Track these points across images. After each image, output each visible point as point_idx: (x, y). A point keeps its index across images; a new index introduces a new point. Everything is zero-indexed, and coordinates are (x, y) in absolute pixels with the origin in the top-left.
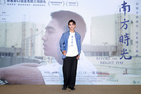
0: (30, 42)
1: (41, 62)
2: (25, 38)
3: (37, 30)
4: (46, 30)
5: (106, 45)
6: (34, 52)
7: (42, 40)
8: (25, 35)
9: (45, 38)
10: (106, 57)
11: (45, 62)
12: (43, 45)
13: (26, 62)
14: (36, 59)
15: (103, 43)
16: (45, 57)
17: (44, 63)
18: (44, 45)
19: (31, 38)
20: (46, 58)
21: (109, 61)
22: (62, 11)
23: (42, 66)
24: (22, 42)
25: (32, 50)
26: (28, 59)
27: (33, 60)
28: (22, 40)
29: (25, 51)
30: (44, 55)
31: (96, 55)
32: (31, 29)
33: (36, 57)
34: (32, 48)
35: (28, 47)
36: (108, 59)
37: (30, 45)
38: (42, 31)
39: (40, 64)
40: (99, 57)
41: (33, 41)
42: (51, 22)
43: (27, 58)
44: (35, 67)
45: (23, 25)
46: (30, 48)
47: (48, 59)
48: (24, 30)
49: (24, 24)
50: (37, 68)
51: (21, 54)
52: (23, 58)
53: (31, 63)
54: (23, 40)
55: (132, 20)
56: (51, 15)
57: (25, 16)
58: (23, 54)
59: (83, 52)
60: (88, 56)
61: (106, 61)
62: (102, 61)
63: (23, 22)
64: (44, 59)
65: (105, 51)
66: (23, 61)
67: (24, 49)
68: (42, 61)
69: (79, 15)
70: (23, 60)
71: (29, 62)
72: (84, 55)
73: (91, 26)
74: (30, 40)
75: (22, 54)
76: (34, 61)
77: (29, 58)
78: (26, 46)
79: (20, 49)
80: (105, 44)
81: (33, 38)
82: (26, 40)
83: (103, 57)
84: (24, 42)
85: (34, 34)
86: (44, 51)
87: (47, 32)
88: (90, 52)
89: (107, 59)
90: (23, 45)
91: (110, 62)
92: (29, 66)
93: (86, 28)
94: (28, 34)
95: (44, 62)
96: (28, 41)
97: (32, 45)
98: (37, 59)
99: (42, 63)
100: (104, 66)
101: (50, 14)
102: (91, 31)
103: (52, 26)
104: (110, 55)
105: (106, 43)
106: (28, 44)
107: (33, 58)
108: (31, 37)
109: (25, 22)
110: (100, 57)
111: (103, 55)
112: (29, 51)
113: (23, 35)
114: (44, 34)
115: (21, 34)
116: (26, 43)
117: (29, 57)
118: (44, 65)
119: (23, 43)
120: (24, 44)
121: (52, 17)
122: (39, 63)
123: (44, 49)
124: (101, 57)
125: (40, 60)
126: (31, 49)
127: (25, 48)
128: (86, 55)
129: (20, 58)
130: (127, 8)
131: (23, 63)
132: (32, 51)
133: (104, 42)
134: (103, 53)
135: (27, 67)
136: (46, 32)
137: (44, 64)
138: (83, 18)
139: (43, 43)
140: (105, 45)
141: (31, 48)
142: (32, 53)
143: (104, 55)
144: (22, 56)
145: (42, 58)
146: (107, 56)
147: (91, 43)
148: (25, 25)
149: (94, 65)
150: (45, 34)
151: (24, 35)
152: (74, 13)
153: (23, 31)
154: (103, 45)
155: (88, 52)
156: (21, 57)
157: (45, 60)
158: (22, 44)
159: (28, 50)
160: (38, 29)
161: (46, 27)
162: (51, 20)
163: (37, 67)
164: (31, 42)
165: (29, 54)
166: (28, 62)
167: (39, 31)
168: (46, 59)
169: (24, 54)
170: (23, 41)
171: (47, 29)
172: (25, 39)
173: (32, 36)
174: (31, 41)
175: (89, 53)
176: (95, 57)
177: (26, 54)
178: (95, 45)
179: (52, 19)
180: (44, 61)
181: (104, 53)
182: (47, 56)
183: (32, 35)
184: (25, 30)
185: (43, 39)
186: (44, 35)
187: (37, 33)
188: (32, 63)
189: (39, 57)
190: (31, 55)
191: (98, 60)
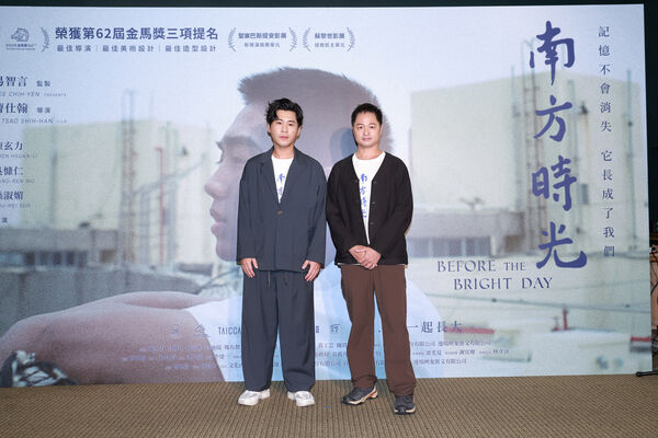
0: (154, 204)
1: (204, 287)
2: (137, 186)
3: (185, 152)
4: (220, 151)
5: (478, 207)
6: (173, 247)
7: (206, 195)
8: (133, 174)
9: (218, 186)
10: (476, 259)
12: (212, 215)
14: (181, 275)
15: (462, 200)
17: (215, 289)
18: (213, 213)
19: (161, 188)
21: (490, 275)
22: (287, 69)
23: (208, 305)
24: (123, 204)
25: (165, 237)
26: (147, 277)
27: (170, 277)
28: (123, 194)
29: (137, 243)
31: (438, 253)
32: (160, 150)
33: (183, 268)
34: (166, 229)
35: (147, 225)
36: (486, 266)
37: (154, 218)
38: (204, 157)
39: (200, 295)
40: (446, 260)
41: (166, 199)
42: (244, 118)
43: (146, 270)
44: (176, 311)
45: (125, 133)
46: (154, 229)
48: (128, 156)
49: (128, 127)
50: (188, 313)
51: (119, 256)
52: (128, 273)
54: (128, 197)
55: (583, 103)
56: (241, 90)
57: (132, 94)
58: (128, 256)
61: (480, 276)
62: (463, 275)
63: (124, 122)
64: (215, 274)
65: (473, 234)
66: (127, 284)
67: (132, 234)
69: (357, 85)
70: (128, 282)
73: (410, 132)
74: (155, 194)
75: (124, 257)
76: (176, 284)
77: (152, 272)
78: (137, 220)
79: (116, 233)
80: (472, 205)
81: (167, 188)
82: (138, 198)
83: (465, 259)
84: (131, 204)
85: (171, 171)
86: (214, 240)
88: (410, 240)
89: (480, 266)
90: (127, 216)
91: (496, 281)
93: (390, 141)
94: (147, 173)
95: (216, 285)
96: (148, 200)
97: (166, 217)
98: (187, 276)
99: (210, 291)
100: (471, 299)
103: (245, 133)
104: (494, 251)
105: (478, 200)
106: (147, 213)
107: (169, 272)
108: (160, 185)
109: (132, 122)
110: (450, 259)
111: (464, 251)
112: (154, 241)
113: (124, 175)
114: (215, 168)
115: (119, 172)
116: (137, 208)
117: (153, 268)
118: (217, 300)
119: (126, 209)
120: (132, 214)
121: (245, 99)
122: (197, 293)
123: (215, 230)
124: (456, 259)
125: (200, 280)
126: (162, 235)
127: (137, 230)
129: (115, 272)
130: (561, 50)
131: (127, 295)
132: (165, 242)
133: (470, 197)
134: (464, 245)
135: (146, 308)
136: (221, 161)
137: (216, 295)
140: (473, 209)
141: (162, 229)
142: (165, 252)
143: (470, 253)
144: (123, 265)
145: (206, 270)
146: (482, 254)
148: (133, 131)
150: (217, 167)
151: (128, 174)
152: (340, 77)
153: (124, 157)
154: (465, 208)
156: (119, 267)
158: (122, 215)
159: (146, 237)
160: (189, 149)
161: (220, 138)
162: (243, 109)
163: (187, 307)
164: (161, 203)
165: (154, 256)
167: (194, 157)
169: (133, 256)
170: (127, 201)
171: (224, 146)
172: (134, 194)
173: (165, 181)
174: (161, 198)
176: (432, 263)
177: (137, 254)
178: (431, 209)
179: (247, 104)
180: (217, 282)
181: (470, 242)
182: (227, 260)
183: (162, 174)
184: (133, 153)
185: (209, 190)
186: (215, 173)
187: (183, 164)
189: (195, 265)
190: (162, 260)
191: (442, 273)
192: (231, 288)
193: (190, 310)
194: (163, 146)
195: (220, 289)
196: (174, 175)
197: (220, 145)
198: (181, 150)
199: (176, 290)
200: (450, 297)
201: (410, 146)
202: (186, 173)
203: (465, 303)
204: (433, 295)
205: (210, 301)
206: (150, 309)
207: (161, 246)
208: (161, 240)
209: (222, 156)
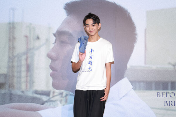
0: (23, 62)
1: (46, 102)
2: (15, 54)
3: (38, 38)
4: (55, 38)
6: (32, 82)
7: (48, 58)
8: (14, 48)
9: (53, 54)
10: (175, 92)
11: (54, 101)
13: (18, 102)
14: (35, 95)
15: (170, 63)
16: (54, 92)
17: (51, 103)
18: (51, 67)
19: (27, 55)
20: (55, 94)
23: (48, 110)
24: (9, 62)
25: (29, 78)
26: (20, 96)
28: (9, 57)
29: (15, 80)
30: (51, 88)
31: (157, 88)
32: (26, 37)
33: (36, 92)
34: (29, 74)
35: (20, 72)
37: (24, 69)
38: (47, 40)
39: (44, 105)
40: (161, 92)
41: (29, 60)
42: (66, 22)
43: (19, 93)
44: (33, 112)
45: (10, 28)
46: (24, 74)
47: (60, 96)
48: (12, 39)
49: (11, 26)
50: (38, 113)
51: (7, 86)
52: (11, 94)
53: (27, 103)
54: (11, 59)
56: (65, 9)
57: (13, 10)
58: (11, 86)
59: (131, 82)
60: (140, 89)
62: (169, 99)
63: (10, 23)
64: (51, 96)
65: (174, 80)
66: (11, 99)
67: (13, 76)
68: (49, 100)
69: (120, 7)
70: (11, 98)
71: (22, 102)
72: (132, 87)
73: (146, 30)
74: (24, 57)
75: (9, 87)
76: (33, 100)
77: (22, 94)
78: (16, 69)
79: (5, 76)
80: (174, 66)
81: (29, 55)
82: (16, 59)
83: (170, 91)
84: (12, 62)
85: (32, 47)
86: (51, 80)
87: (57, 42)
88: (144, 82)
90: (11, 67)
92: (22, 110)
93: (136, 34)
94: (20, 47)
95: (52, 101)
96: (21, 60)
97: (29, 68)
98: (38, 96)
99: (49, 103)
100: (172, 110)
101: (64, 7)
102: (145, 39)
103: (67, 29)
106: (20, 66)
107: (30, 94)
108: (26, 53)
109: (13, 23)
110: (163, 91)
111: (169, 88)
112: (23, 80)
113: (10, 48)
114: (52, 46)
115: (7, 47)
116: (15, 64)
117: (23, 92)
118: (52, 108)
119: (11, 64)
120: (13, 67)
121: (67, 13)
122: (43, 104)
123: (52, 75)
124: (165, 91)
125: (45, 98)
126: (27, 77)
127: (16, 74)
128: (135, 89)
129: (5, 93)
131: (10, 104)
132: (28, 80)
134: (170, 85)
135: (19, 111)
136: (55, 42)
137: (52, 106)
138: (129, 13)
139: (49, 64)
140: (175, 68)
141: (27, 74)
142: (28, 85)
143: (173, 88)
144: (9, 90)
145: (47, 94)
147: (145, 63)
148: (14, 28)
149: (151, 108)
150: (53, 45)
151: (12, 48)
152: (112, 3)
153: (10, 40)
154: (171, 67)
155: (139, 82)
156: (7, 91)
157: (53, 97)
158: (9, 67)
159: (20, 77)
160: (40, 36)
161: (55, 31)
162: (66, 18)
163: (38, 111)
164: (27, 62)
165: (23, 86)
166: (20, 102)
167: (43, 40)
168: (56, 96)
169: (13, 87)
170: (11, 61)
171: (57, 35)
172: (14, 57)
173: (29, 52)
174: (27, 59)
175: (142, 84)
176: (154, 93)
178: (154, 67)
179: (68, 15)
180: (52, 99)
181: (173, 83)
182: (57, 89)
183: (27, 48)
184: (14, 38)
185: (49, 56)
186: (52, 48)
187: (37, 44)
188: (29, 102)
189: (42, 91)
190: (27, 89)
191: (159, 98)
192: (59, 102)
193: (39, 112)
194: (28, 35)
195: (53, 102)
196: (33, 48)
197: (55, 35)
198: (36, 37)
199: (33, 103)
200: (162, 109)
201: (145, 37)
202: (38, 48)
203: (169, 112)
204: (154, 108)
205: (49, 108)
206: (21, 111)
207: (27, 82)
208: (27, 79)
209: (56, 40)
